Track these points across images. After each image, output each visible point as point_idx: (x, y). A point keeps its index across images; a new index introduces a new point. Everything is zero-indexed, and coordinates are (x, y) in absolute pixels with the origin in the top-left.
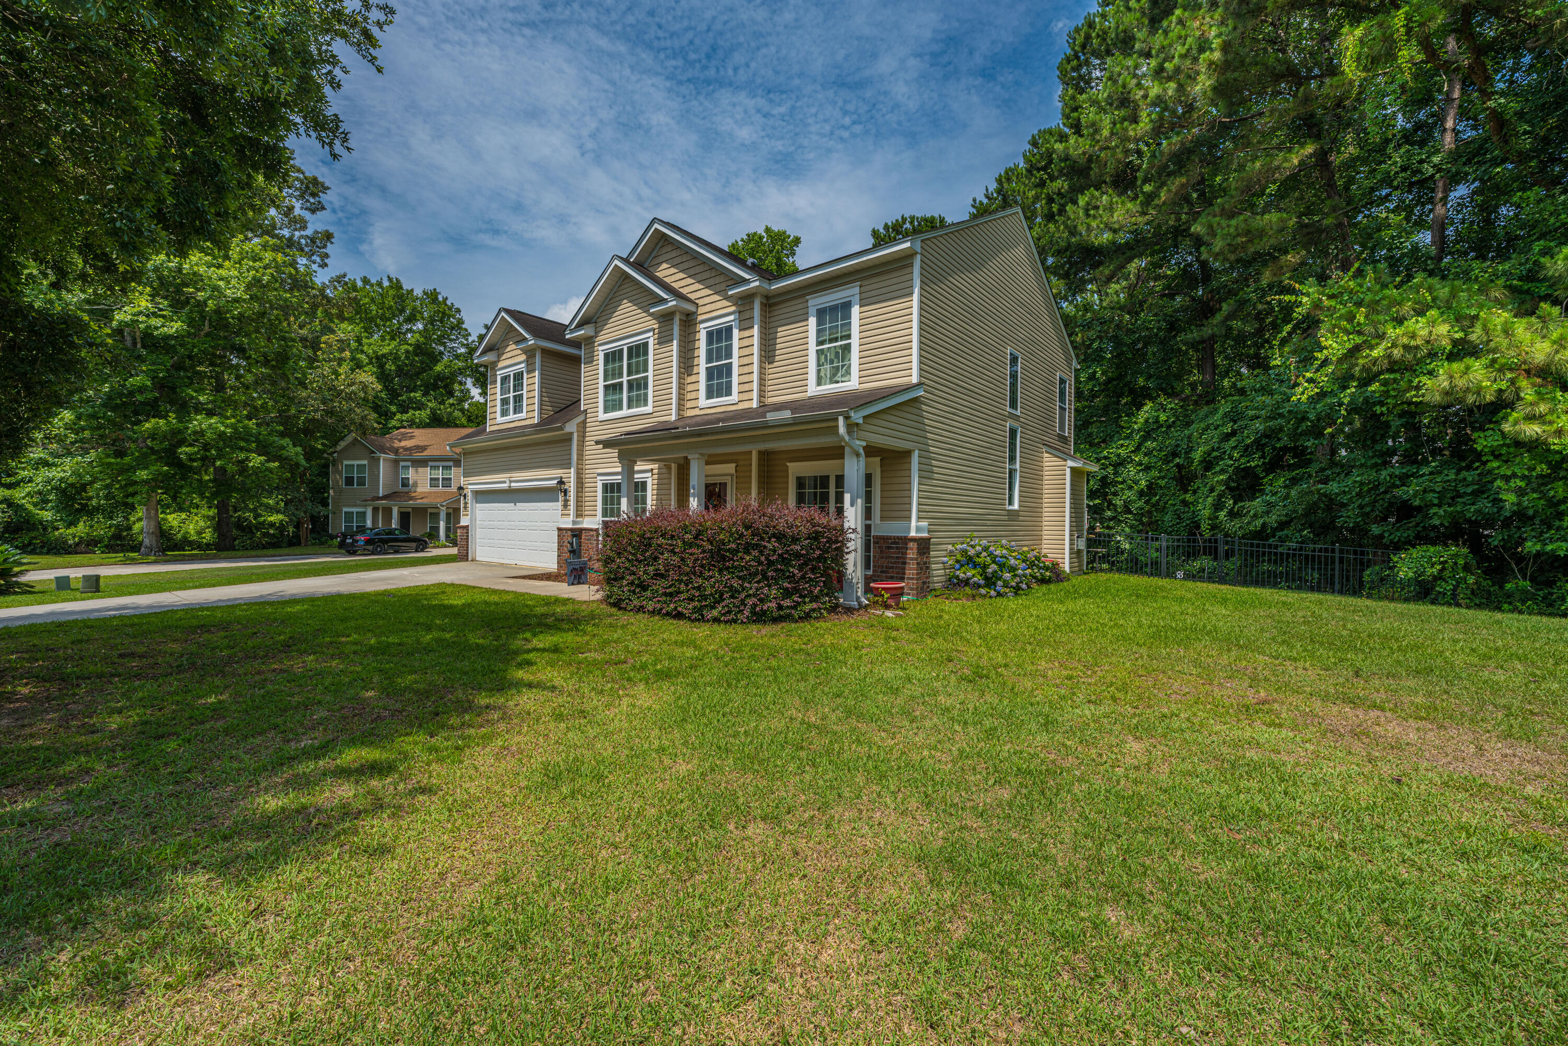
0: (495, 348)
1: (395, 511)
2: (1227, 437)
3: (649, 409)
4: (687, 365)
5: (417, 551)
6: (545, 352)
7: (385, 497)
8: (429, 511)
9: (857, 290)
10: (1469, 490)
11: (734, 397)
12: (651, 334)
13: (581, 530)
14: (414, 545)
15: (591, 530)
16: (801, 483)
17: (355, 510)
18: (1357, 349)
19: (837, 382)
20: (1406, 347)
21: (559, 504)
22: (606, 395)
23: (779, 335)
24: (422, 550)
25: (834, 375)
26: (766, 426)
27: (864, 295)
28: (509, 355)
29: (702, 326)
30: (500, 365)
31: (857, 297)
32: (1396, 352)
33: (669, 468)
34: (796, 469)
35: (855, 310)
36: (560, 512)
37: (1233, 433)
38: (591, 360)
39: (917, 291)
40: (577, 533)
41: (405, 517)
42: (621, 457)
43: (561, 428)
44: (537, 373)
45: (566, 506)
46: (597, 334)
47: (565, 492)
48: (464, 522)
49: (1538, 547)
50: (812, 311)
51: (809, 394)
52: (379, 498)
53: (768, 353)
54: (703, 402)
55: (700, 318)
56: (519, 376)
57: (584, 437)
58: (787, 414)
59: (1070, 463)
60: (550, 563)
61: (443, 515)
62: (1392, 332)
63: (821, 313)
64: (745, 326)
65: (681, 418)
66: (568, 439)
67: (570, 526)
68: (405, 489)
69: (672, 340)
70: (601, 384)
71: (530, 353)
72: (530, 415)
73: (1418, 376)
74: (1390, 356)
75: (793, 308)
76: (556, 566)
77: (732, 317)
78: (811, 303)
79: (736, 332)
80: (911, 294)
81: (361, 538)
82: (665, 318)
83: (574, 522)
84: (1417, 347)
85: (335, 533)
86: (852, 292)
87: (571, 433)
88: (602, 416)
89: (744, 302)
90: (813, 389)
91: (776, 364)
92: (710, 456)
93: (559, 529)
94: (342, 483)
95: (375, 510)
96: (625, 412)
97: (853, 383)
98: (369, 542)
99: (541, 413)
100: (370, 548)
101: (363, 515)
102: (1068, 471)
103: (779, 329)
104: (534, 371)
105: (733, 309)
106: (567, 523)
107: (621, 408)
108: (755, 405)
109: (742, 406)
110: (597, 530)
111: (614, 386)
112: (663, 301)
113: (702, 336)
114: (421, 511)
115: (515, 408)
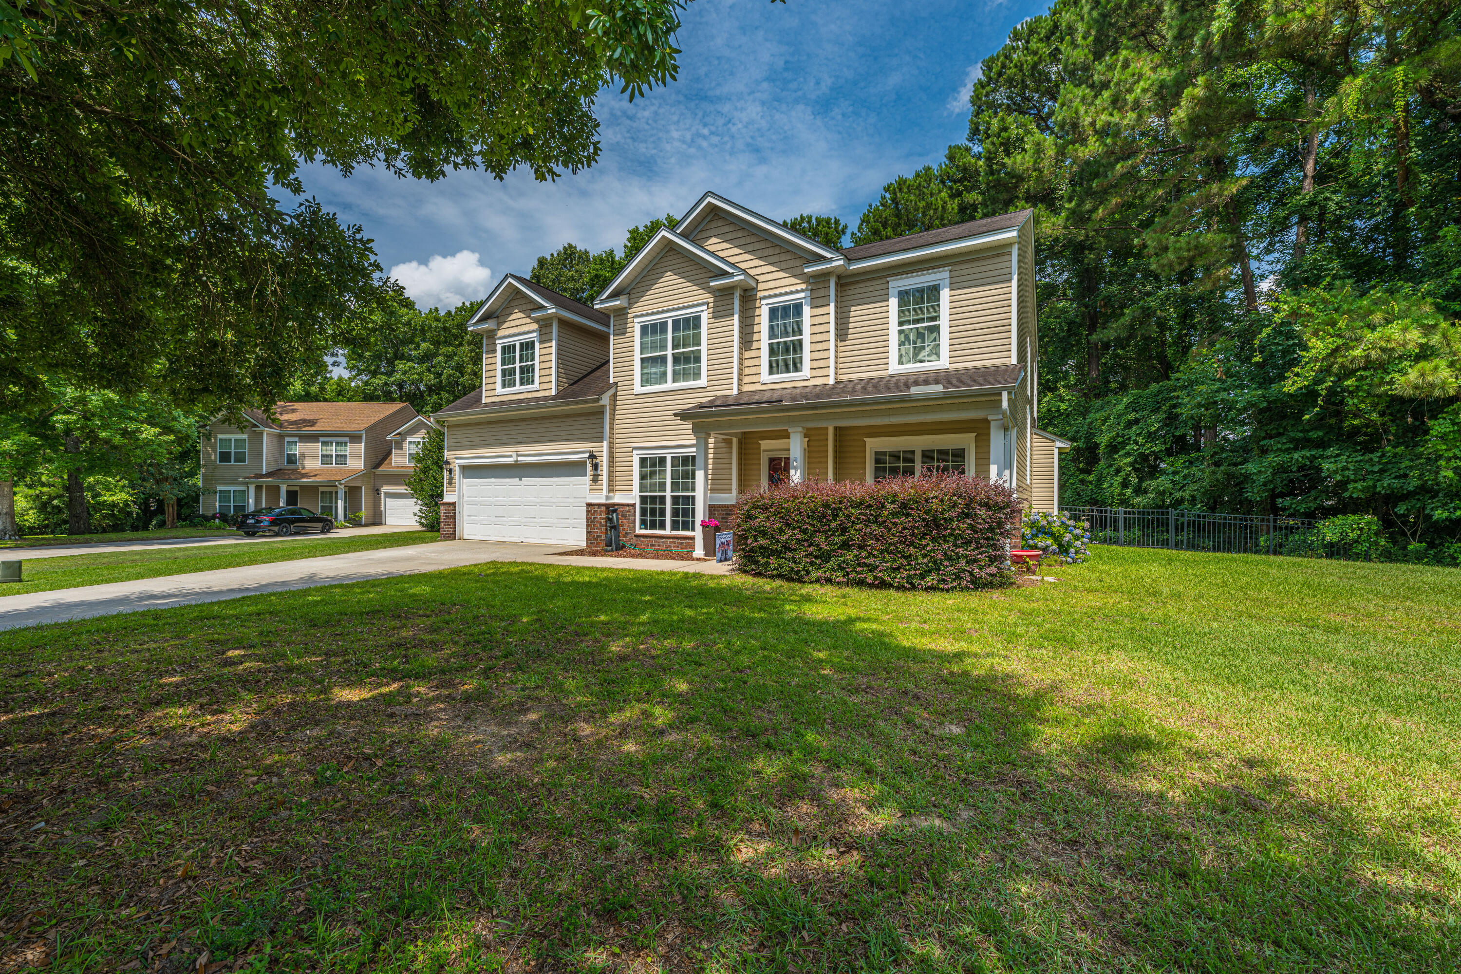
0: (497, 315)
1: (284, 489)
2: (1130, 424)
3: (703, 382)
4: (747, 341)
5: (322, 532)
6: (563, 323)
7: (269, 475)
8: (321, 489)
9: (947, 275)
10: (1376, 469)
11: (806, 372)
12: (705, 307)
13: (614, 505)
14: (320, 525)
15: (628, 505)
16: (879, 458)
17: (232, 488)
18: (1336, 350)
19: (921, 361)
20: (1383, 349)
21: (588, 479)
22: (642, 368)
23: (852, 314)
24: (328, 532)
25: (916, 355)
26: (908, 399)
27: (954, 280)
28: (513, 324)
29: (763, 302)
30: (500, 333)
31: (947, 281)
32: (1373, 353)
33: (729, 443)
34: (873, 445)
35: (945, 294)
36: (588, 487)
37: (1136, 421)
38: (622, 331)
39: (1015, 278)
40: (611, 508)
41: (292, 497)
42: (696, 430)
43: (598, 400)
44: (554, 343)
45: (595, 479)
46: (630, 305)
47: (596, 467)
48: (448, 498)
49: (1446, 514)
50: (893, 291)
51: (890, 372)
52: (262, 476)
53: (842, 333)
54: (765, 376)
55: (760, 294)
56: (527, 347)
57: (614, 410)
58: (938, 388)
59: (1058, 444)
60: (578, 538)
61: (341, 494)
62: (1370, 336)
63: (904, 297)
64: (818, 301)
65: (741, 392)
66: (600, 412)
67: (603, 501)
68: (292, 466)
69: (733, 315)
70: (637, 356)
71: (544, 325)
72: (545, 386)
73: (1389, 373)
74: (1368, 356)
75: (863, 290)
76: (584, 544)
77: (802, 295)
78: (891, 285)
79: (807, 310)
80: (1010, 280)
81: (265, 519)
82: (723, 295)
83: (607, 498)
84: (1393, 349)
85: (210, 514)
86: (942, 276)
87: (604, 406)
88: (638, 389)
89: (817, 282)
90: (894, 367)
91: (848, 343)
92: (808, 429)
93: (589, 505)
94: (215, 457)
95: (258, 488)
96: (669, 385)
97: (944, 362)
98: (273, 522)
99: (557, 385)
100: (276, 529)
101: (243, 494)
102: (1056, 451)
103: (853, 309)
104: (551, 340)
105: (803, 286)
106: (600, 497)
107: (666, 382)
108: (831, 381)
109: (813, 382)
110: (634, 505)
111: (654, 360)
112: (732, 275)
113: (764, 313)
114: (312, 490)
115: (522, 379)
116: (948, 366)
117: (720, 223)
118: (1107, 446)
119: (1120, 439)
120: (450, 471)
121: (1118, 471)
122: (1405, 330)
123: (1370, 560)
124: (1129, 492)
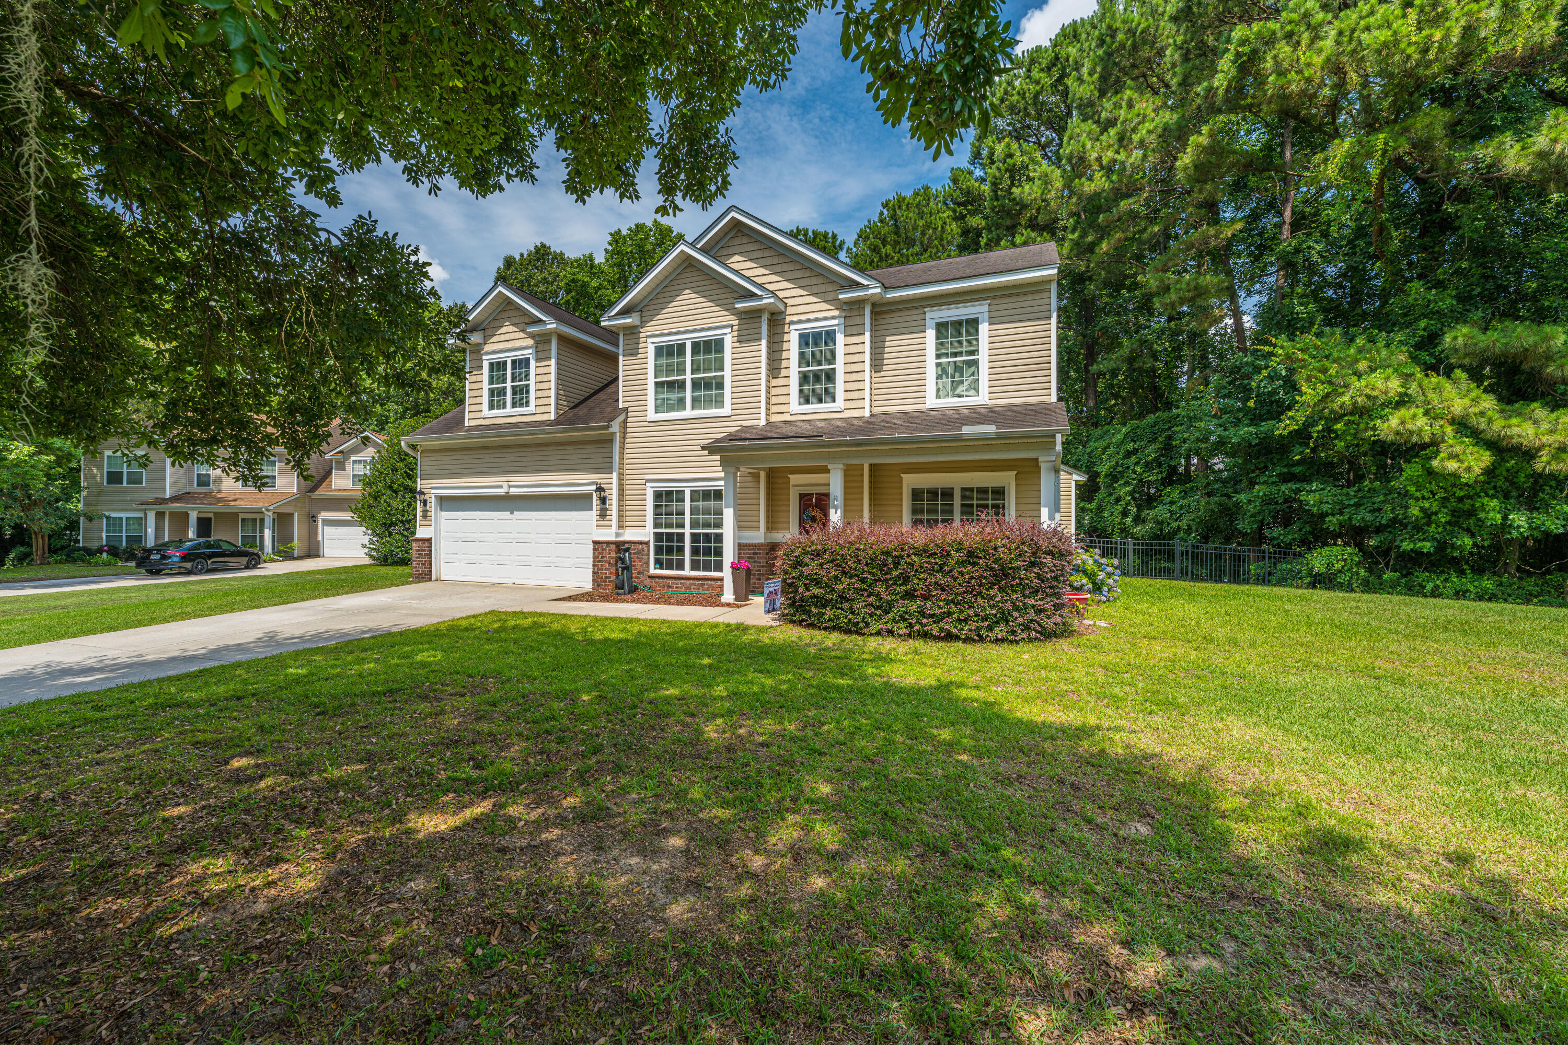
0: (487, 327)
1: (193, 516)
3: (727, 410)
4: (774, 369)
5: (247, 568)
6: (563, 340)
7: (174, 499)
8: (241, 516)
9: (986, 308)
10: (1352, 503)
11: (839, 403)
12: (729, 330)
13: (624, 542)
15: (641, 543)
16: (916, 495)
17: (124, 515)
18: (1327, 395)
19: (960, 396)
20: (1368, 397)
21: (594, 514)
22: (656, 393)
23: (887, 344)
24: (255, 567)
25: (954, 389)
26: (960, 439)
27: (994, 314)
28: (503, 338)
29: (792, 327)
30: (487, 348)
31: (986, 315)
32: (1360, 400)
33: (756, 476)
34: (910, 481)
35: (984, 329)
36: (594, 523)
38: (633, 351)
39: (1054, 315)
40: (621, 547)
41: (204, 526)
42: (724, 463)
43: (608, 427)
44: (553, 362)
45: (603, 514)
46: (643, 324)
47: (603, 500)
48: (421, 533)
50: (931, 323)
51: (928, 406)
52: (165, 501)
53: (877, 365)
54: (794, 406)
55: (788, 319)
56: (521, 364)
57: (624, 438)
58: (991, 429)
59: (1076, 477)
60: (585, 581)
61: (268, 522)
62: (1357, 384)
63: (941, 327)
64: (852, 330)
65: (769, 423)
66: (610, 440)
67: (613, 538)
68: (203, 489)
69: (760, 339)
70: (651, 380)
71: (541, 341)
72: (543, 409)
74: (1356, 402)
75: (900, 320)
76: (591, 585)
77: (835, 322)
78: (928, 315)
79: (840, 339)
80: (1050, 318)
81: (175, 555)
82: (750, 318)
83: (617, 535)
84: (1376, 397)
85: (94, 546)
86: (980, 309)
87: (613, 434)
88: (652, 415)
89: (851, 309)
90: (932, 401)
91: (883, 374)
93: (595, 543)
94: (101, 477)
95: (160, 515)
96: (688, 413)
97: (983, 398)
98: (185, 558)
99: (557, 409)
100: (188, 565)
101: (140, 522)
102: (1074, 484)
103: (888, 338)
104: (549, 358)
105: (836, 313)
106: (609, 535)
107: (684, 409)
108: (867, 414)
109: (847, 414)
110: (647, 543)
111: (670, 384)
112: (760, 297)
113: (793, 338)
115: (513, 400)
116: (988, 402)
117: (744, 240)
118: (1106, 476)
119: (1119, 469)
120: (425, 503)
121: (1118, 500)
122: (1387, 379)
123: (1352, 590)
124: (1129, 520)
